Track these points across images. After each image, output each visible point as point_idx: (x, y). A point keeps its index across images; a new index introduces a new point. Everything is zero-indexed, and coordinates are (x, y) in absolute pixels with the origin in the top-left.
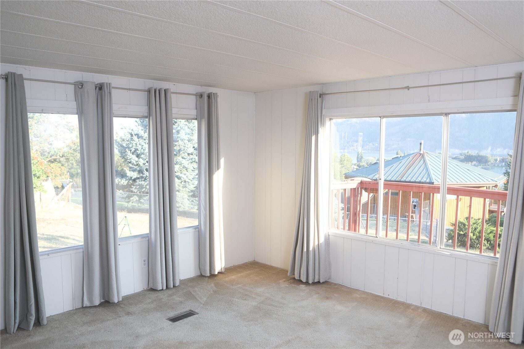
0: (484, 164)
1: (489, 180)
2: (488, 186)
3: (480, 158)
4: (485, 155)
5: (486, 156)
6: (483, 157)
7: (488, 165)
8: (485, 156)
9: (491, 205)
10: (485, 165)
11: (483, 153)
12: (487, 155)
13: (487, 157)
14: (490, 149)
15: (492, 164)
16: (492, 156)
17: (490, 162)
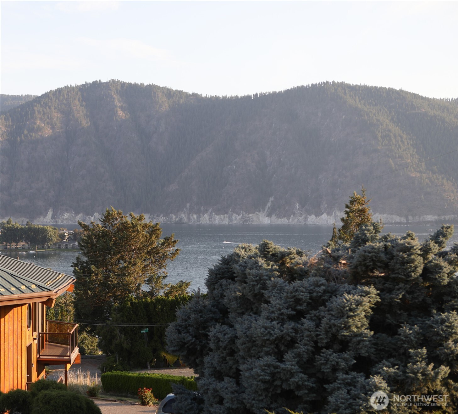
0: (40, 246)
1: (33, 286)
2: (31, 302)
3: (33, 234)
4: (42, 227)
5: (44, 229)
6: (38, 231)
7: (49, 248)
8: (41, 229)
9: (43, 348)
10: (43, 248)
11: (38, 223)
12: (46, 227)
13: (46, 230)
14: (50, 214)
15: (55, 244)
16: (54, 229)
17: (52, 240)
